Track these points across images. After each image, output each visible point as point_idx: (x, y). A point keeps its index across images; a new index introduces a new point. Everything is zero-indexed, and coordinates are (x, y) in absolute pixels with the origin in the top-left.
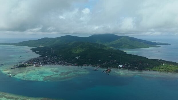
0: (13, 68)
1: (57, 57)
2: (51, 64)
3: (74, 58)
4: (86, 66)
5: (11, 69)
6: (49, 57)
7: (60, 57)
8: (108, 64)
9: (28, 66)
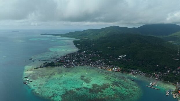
0: (38, 68)
1: (95, 54)
2: (85, 64)
3: (118, 57)
4: (134, 74)
5: (37, 68)
6: (87, 53)
7: (100, 53)
8: (175, 74)
9: (57, 65)
